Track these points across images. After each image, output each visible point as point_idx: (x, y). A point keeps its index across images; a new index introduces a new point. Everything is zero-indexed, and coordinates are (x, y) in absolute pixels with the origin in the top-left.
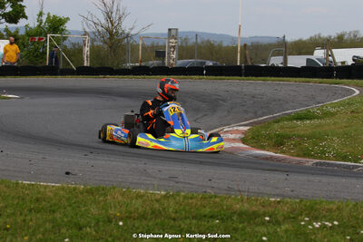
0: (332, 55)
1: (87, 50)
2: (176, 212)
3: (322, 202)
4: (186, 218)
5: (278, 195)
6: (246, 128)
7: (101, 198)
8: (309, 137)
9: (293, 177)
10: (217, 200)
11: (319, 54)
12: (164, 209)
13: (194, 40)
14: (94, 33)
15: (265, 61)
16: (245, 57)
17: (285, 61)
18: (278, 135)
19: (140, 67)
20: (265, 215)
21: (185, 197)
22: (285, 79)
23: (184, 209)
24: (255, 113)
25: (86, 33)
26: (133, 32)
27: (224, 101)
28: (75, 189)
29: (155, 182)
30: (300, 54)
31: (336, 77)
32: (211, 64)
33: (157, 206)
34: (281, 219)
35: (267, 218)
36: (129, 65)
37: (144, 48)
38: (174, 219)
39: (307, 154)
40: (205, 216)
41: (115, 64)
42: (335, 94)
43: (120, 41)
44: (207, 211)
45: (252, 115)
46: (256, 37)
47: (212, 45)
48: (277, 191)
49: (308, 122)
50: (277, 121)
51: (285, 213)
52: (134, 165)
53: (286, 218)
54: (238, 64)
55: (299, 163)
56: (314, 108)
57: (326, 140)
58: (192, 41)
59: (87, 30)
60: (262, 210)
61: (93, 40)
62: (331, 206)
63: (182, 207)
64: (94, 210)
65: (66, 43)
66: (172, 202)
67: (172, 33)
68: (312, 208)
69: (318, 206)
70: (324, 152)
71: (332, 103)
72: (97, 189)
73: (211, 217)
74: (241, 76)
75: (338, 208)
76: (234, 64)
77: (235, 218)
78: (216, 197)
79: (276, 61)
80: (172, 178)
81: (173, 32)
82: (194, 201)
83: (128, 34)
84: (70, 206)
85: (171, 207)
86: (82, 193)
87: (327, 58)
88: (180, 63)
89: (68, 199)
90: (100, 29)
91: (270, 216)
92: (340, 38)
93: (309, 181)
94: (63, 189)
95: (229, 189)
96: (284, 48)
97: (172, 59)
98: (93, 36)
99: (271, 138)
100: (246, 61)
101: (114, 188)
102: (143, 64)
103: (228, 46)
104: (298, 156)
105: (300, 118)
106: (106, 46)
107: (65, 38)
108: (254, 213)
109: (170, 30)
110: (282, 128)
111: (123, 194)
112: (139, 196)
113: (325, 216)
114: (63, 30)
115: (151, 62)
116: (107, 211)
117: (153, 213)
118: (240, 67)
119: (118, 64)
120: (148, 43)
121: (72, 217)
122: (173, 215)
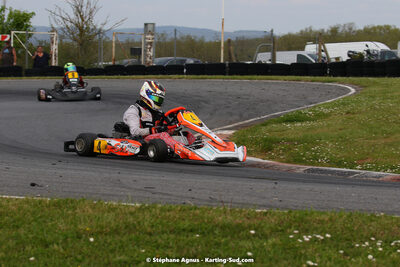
0: (325, 51)
1: (55, 48)
2: (153, 226)
3: (312, 213)
4: (163, 233)
5: (264, 206)
6: (231, 132)
7: (70, 212)
8: (299, 142)
9: (282, 185)
10: (198, 212)
11: (311, 49)
12: (139, 223)
13: (173, 36)
14: (62, 29)
15: (250, 57)
16: (230, 54)
17: (274, 57)
18: (266, 140)
19: (114, 66)
20: (250, 228)
21: (162, 210)
22: (273, 77)
23: (161, 223)
24: (241, 115)
25: (53, 30)
26: (105, 28)
27: (206, 102)
28: (40, 202)
29: (129, 194)
30: (290, 49)
31: (330, 75)
32: (191, 62)
33: (131, 219)
34: (268, 232)
35: (253, 232)
36: (102, 64)
37: (118, 45)
38: (150, 234)
39: (298, 160)
40: (184, 230)
41: (87, 63)
42: (329, 93)
43: (91, 38)
44: (186, 224)
45: (237, 117)
46: (241, 31)
47: (192, 41)
48: (264, 202)
49: (299, 124)
50: (264, 124)
51: (272, 225)
52: (107, 175)
53: (274, 231)
54: (222, 61)
55: (289, 170)
56: (305, 109)
57: (317, 144)
58: (170, 36)
59: (55, 26)
60: (247, 222)
61: (61, 37)
62: (323, 217)
63: (158, 221)
64: (62, 225)
65: (31, 40)
66: (147, 215)
67: (148, 28)
68: (302, 220)
69: (309, 218)
70: (316, 158)
71: (325, 104)
72: (66, 202)
73: (191, 231)
74: (224, 74)
75: (331, 220)
76: (217, 62)
77: (216, 232)
78: (196, 208)
79: (264, 58)
80: (147, 188)
81: (150, 28)
82: (171, 213)
83: (100, 30)
84: (35, 220)
85: (147, 220)
86: (48, 206)
87: (319, 54)
88: (157, 61)
89: (34, 213)
90: (69, 24)
91: (255, 229)
92: (334, 31)
93: (299, 189)
94: (27, 202)
95: (212, 200)
96: (272, 43)
97: (149, 57)
98: (61, 32)
99: (257, 143)
100: (230, 58)
101: (84, 200)
102: (117, 63)
103: (210, 42)
104: (288, 162)
105: (290, 120)
106: (75, 44)
107: (30, 35)
108: (238, 226)
109: (146, 25)
110: (270, 131)
111: (93, 207)
112: (111, 209)
113: (316, 229)
114: (28, 26)
115: (125, 61)
116: (76, 226)
117: (126, 227)
118: (224, 64)
119: (90, 63)
120: (122, 40)
121: (38, 233)
122: (149, 230)
